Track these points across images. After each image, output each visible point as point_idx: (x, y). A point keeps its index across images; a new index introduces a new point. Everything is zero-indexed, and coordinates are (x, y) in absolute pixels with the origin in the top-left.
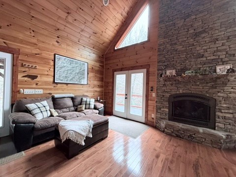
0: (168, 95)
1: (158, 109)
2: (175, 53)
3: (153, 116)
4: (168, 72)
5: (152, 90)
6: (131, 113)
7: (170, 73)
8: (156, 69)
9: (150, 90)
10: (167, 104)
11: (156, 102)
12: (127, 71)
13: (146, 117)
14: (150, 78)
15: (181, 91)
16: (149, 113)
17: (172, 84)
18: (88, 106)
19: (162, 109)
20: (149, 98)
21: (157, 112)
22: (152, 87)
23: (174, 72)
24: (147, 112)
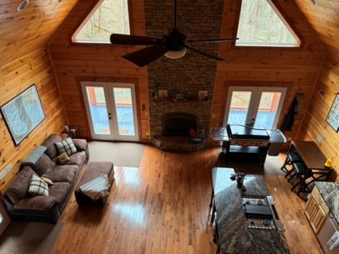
0: (161, 114)
1: (152, 127)
2: (166, 71)
3: (148, 134)
4: (161, 92)
5: (144, 109)
6: (120, 134)
7: (163, 93)
8: (147, 86)
9: (142, 108)
10: (160, 122)
11: (150, 121)
12: (105, 83)
13: (140, 136)
14: (140, 95)
15: (173, 110)
16: (143, 131)
17: (164, 104)
18: (69, 152)
19: (156, 128)
20: (142, 117)
21: (151, 130)
22: (144, 106)
23: (166, 92)
24: (140, 131)
